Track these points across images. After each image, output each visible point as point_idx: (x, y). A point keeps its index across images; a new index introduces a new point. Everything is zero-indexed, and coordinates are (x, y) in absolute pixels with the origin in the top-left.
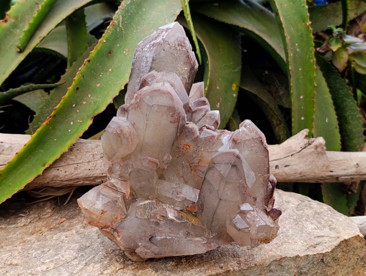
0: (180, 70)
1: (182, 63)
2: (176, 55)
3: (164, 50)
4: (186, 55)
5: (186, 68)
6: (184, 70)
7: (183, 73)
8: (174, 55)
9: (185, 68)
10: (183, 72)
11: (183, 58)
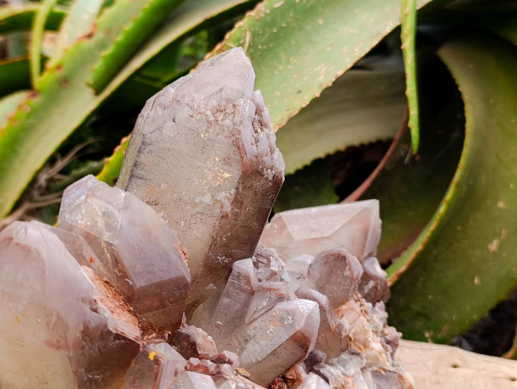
0: (210, 178)
1: (217, 159)
2: (202, 136)
3: (174, 121)
4: (233, 138)
5: (227, 175)
6: (221, 177)
7: (220, 185)
8: (198, 135)
9: (224, 174)
10: (218, 183)
11: (223, 146)
